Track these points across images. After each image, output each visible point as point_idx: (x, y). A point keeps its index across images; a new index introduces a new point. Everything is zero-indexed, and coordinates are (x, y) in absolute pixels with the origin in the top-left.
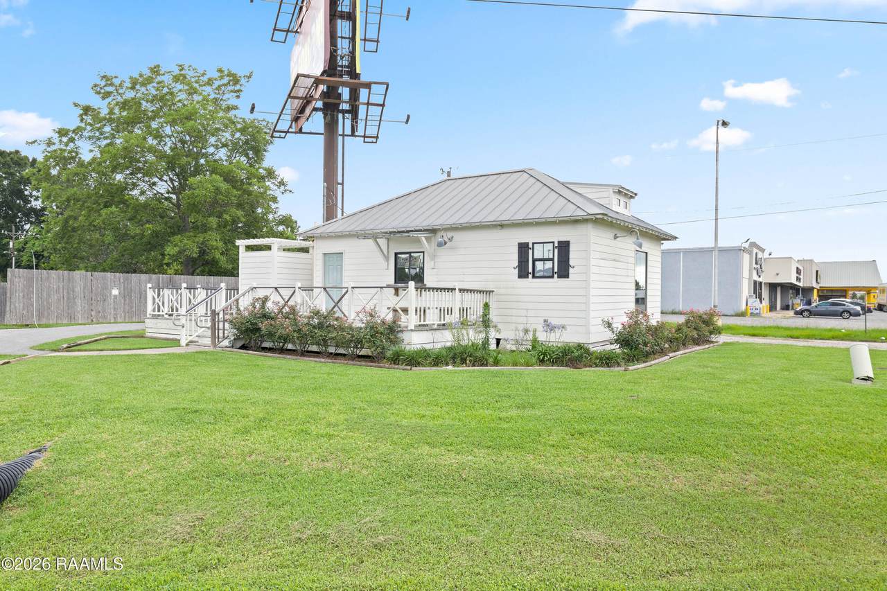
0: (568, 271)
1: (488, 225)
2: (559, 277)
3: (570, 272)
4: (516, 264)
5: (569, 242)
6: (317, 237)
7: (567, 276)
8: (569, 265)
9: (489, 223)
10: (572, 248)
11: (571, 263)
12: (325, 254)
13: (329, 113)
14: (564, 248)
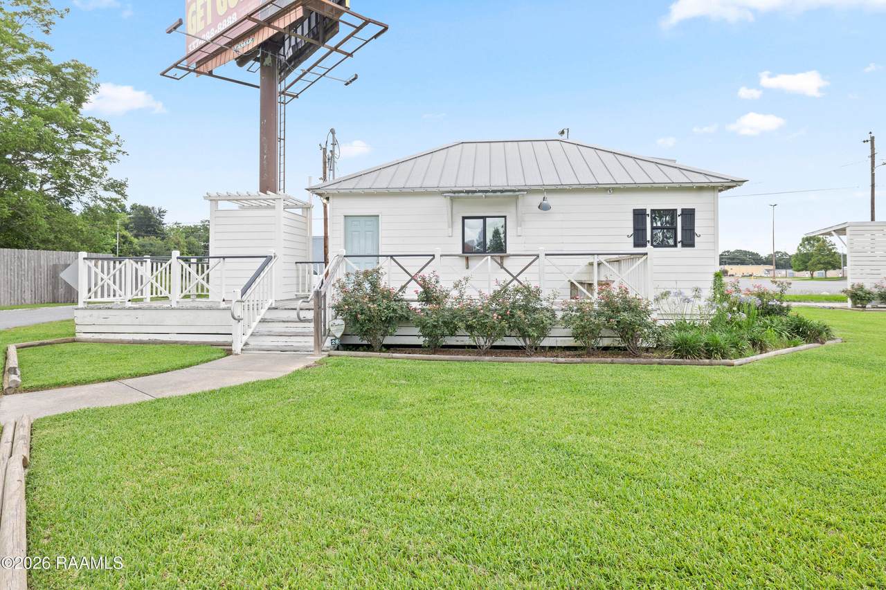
0: (694, 240)
1: (604, 188)
2: (684, 245)
3: (696, 241)
4: (631, 231)
5: (694, 209)
6: (334, 195)
7: (692, 245)
8: (694, 233)
9: (608, 186)
10: (697, 216)
11: (697, 231)
12: (345, 216)
13: (270, 53)
14: (689, 215)
